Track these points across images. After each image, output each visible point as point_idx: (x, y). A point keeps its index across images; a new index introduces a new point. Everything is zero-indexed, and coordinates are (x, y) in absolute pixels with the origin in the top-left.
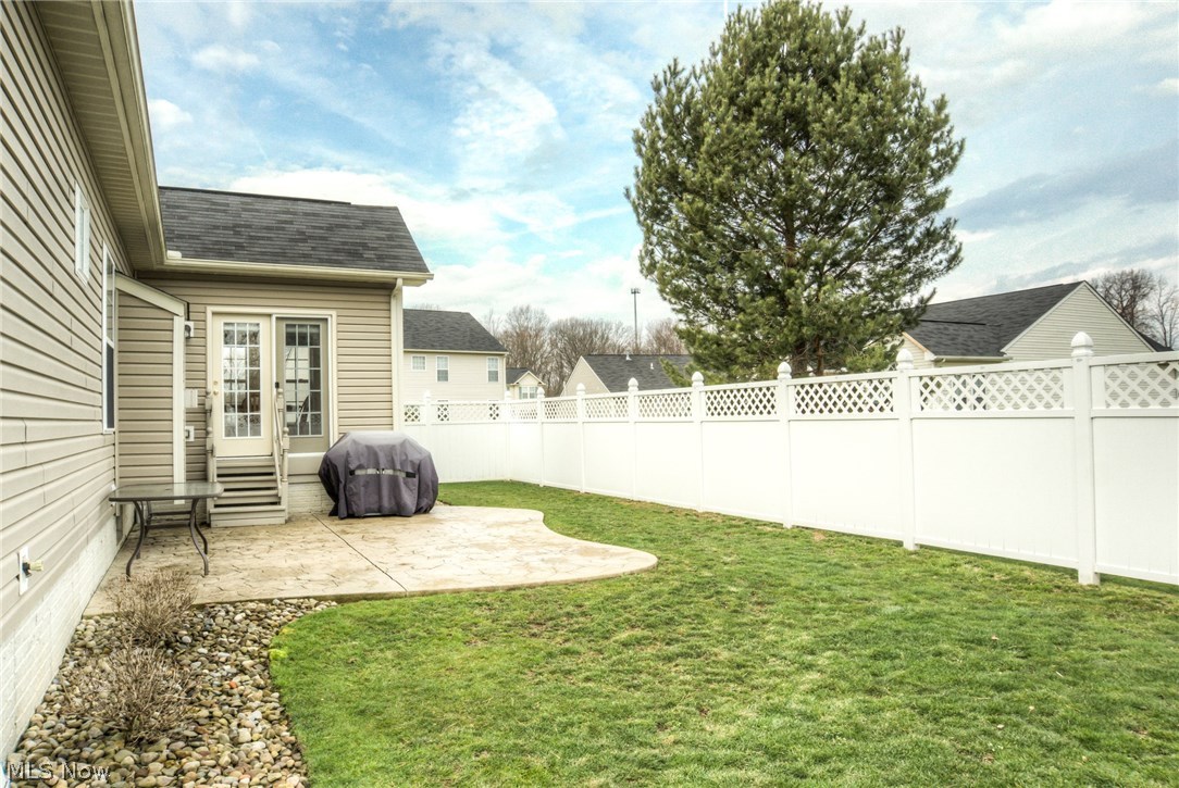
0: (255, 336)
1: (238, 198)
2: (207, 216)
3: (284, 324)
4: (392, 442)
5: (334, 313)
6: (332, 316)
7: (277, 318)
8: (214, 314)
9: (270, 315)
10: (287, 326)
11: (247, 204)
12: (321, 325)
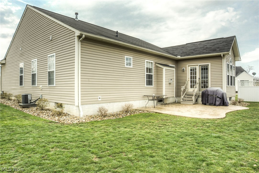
0: (196, 69)
1: (200, 42)
2: (191, 48)
3: (201, 66)
4: (214, 90)
5: (210, 63)
6: (210, 64)
7: (199, 66)
8: (188, 66)
9: (198, 65)
10: (201, 67)
11: (201, 43)
12: (208, 66)
